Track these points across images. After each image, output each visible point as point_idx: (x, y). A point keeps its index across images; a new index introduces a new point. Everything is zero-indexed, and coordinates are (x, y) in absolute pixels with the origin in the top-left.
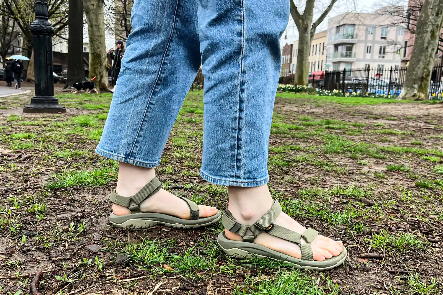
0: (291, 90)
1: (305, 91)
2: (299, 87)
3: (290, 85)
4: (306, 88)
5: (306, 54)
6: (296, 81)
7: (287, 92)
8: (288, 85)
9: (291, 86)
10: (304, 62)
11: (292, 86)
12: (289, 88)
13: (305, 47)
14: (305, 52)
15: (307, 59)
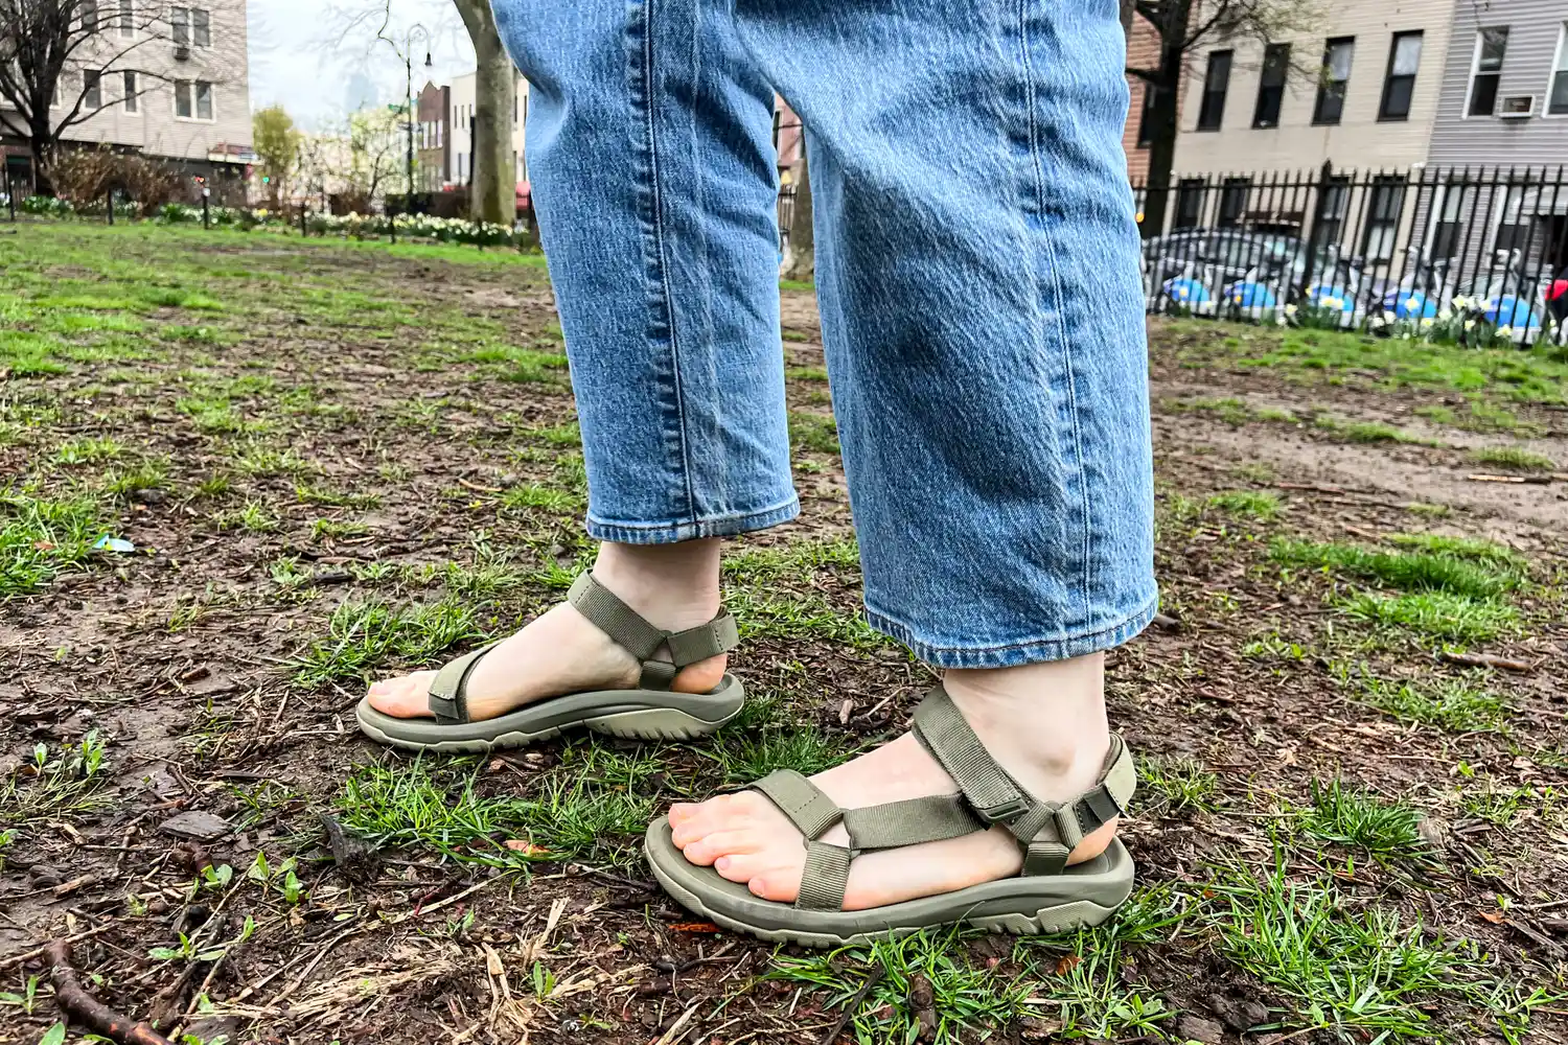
0: (464, 238)
1: (509, 242)
2: (491, 228)
3: (461, 222)
4: (509, 232)
5: (503, 123)
6: (477, 207)
7: (453, 242)
8: (453, 222)
9: (464, 225)
10: (498, 150)
11: (468, 225)
12: (458, 232)
13: (499, 102)
14: (499, 116)
15: (507, 142)
